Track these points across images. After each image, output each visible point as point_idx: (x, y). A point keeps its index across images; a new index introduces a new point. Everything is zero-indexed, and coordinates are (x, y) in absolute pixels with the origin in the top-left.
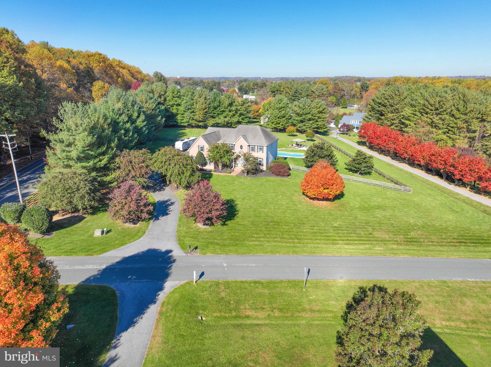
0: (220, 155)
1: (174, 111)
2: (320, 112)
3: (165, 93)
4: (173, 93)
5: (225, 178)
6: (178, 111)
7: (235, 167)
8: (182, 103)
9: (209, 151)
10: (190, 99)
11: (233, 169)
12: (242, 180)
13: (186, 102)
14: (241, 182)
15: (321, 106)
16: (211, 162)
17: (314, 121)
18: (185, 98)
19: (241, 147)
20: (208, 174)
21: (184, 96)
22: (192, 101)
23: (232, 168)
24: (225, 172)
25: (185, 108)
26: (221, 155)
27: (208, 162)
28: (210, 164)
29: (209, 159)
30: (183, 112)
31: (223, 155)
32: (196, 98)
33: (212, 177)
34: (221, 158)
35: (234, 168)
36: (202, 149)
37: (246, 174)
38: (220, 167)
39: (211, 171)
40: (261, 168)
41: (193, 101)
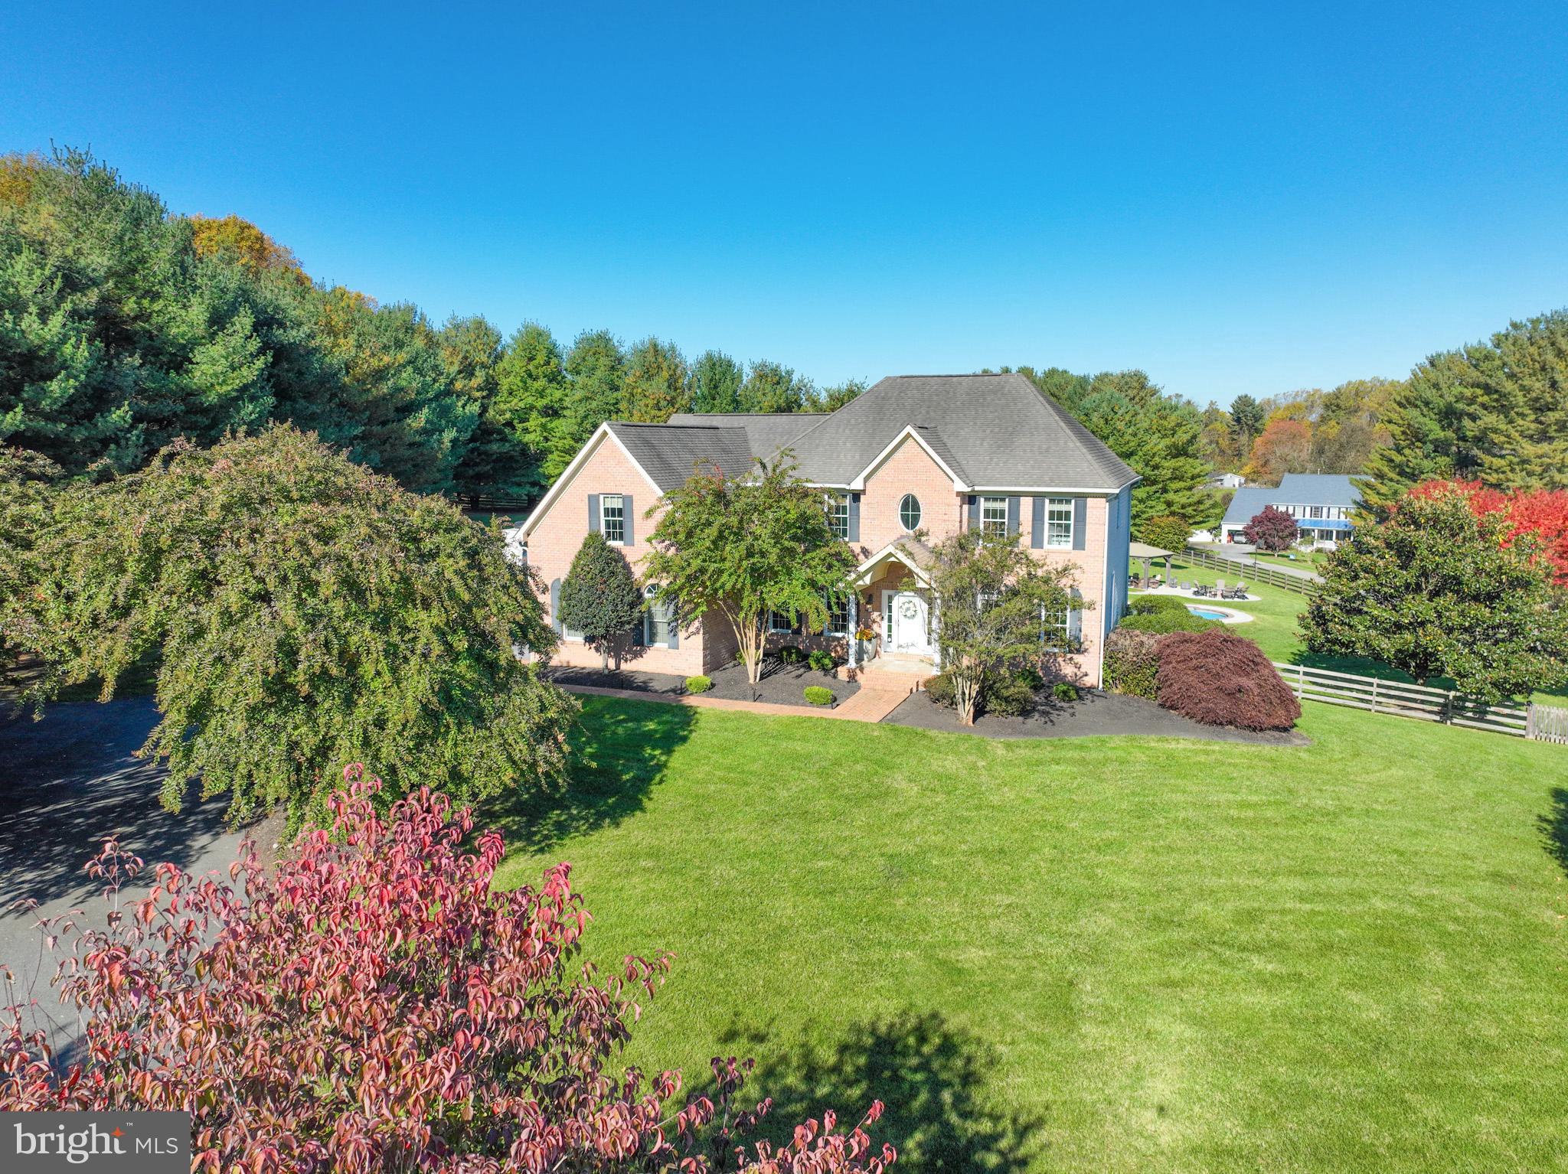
0: (750, 554)
1: (532, 438)
2: (1179, 452)
3: (495, 363)
4: (531, 359)
5: (798, 746)
6: (547, 439)
7: (859, 660)
8: (567, 402)
9: (667, 530)
10: (605, 387)
11: (852, 677)
12: (951, 764)
13: (587, 399)
14: (947, 783)
15: (1179, 425)
16: (679, 619)
17: (1154, 488)
18: (580, 380)
19: (910, 510)
20: (655, 710)
21: (578, 373)
22: (612, 396)
23: (842, 672)
24: (793, 698)
25: (580, 425)
26: (763, 554)
27: (661, 614)
28: (674, 632)
29: (671, 596)
30: (569, 442)
31: (773, 558)
32: (629, 380)
33: (684, 739)
34: (760, 576)
35: (852, 663)
36: (618, 521)
37: (966, 711)
38: (751, 657)
39: (681, 690)
40: (1068, 670)
41: (618, 395)
